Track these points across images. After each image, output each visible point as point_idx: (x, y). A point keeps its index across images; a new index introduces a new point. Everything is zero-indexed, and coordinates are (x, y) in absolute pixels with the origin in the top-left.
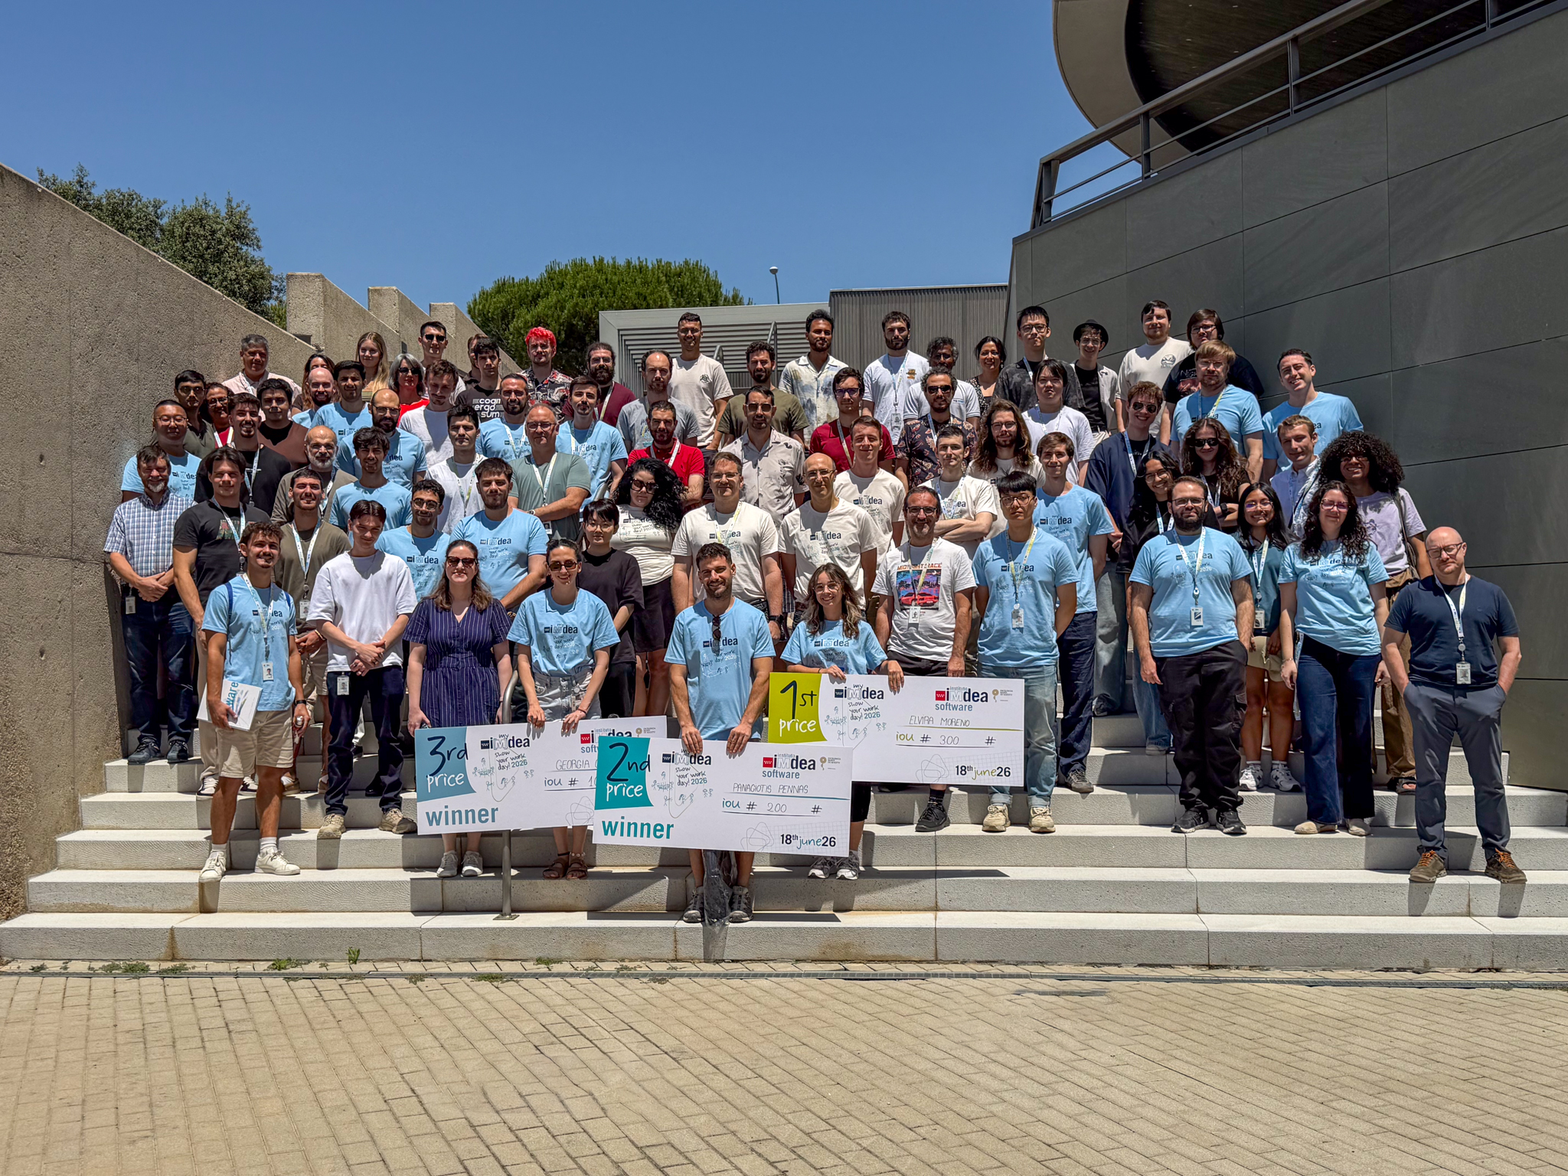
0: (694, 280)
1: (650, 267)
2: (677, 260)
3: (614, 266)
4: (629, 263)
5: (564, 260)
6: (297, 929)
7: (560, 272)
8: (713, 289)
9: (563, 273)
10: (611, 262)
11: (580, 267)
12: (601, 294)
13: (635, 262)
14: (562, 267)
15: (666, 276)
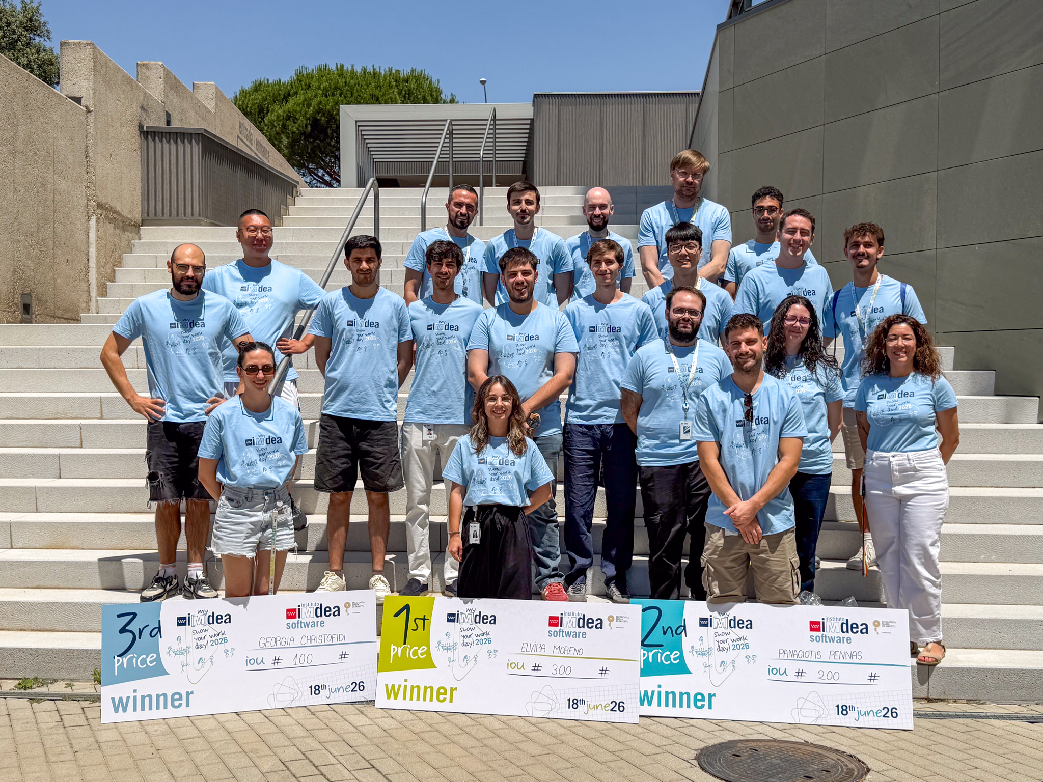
0: (419, 86)
1: (383, 73)
2: (405, 70)
3: (353, 72)
4: (364, 70)
5: (312, 66)
6: (44, 649)
7: (308, 75)
8: (434, 93)
9: (310, 76)
10: (350, 68)
11: (323, 72)
12: (341, 95)
13: (370, 69)
14: (309, 71)
15: (396, 81)
